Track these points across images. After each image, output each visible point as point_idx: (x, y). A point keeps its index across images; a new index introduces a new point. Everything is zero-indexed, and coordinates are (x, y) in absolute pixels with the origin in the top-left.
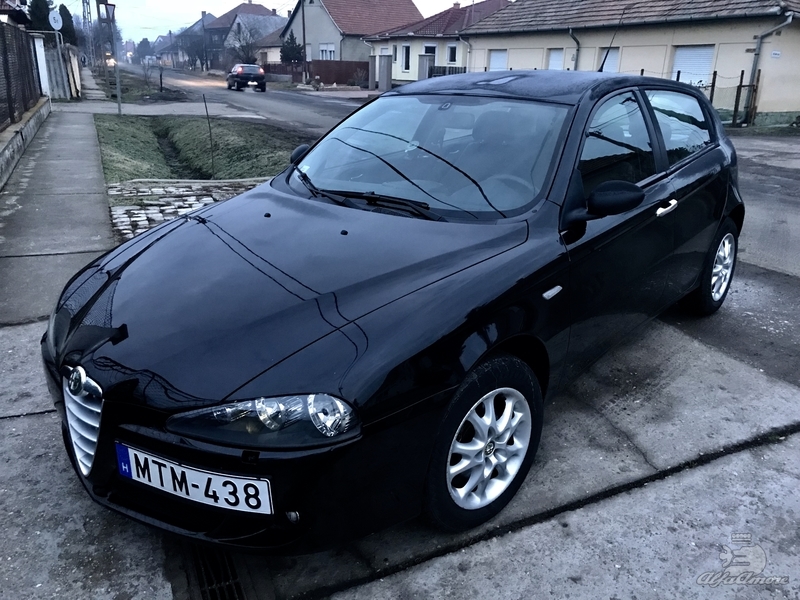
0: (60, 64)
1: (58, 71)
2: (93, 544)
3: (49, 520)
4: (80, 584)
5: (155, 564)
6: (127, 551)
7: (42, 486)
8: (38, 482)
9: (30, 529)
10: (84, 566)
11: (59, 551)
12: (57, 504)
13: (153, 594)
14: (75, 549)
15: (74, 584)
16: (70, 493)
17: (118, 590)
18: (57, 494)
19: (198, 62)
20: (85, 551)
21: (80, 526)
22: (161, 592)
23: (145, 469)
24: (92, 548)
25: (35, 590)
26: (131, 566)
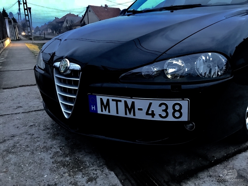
0: (13, 29)
1: (12, 31)
2: (68, 157)
3: (42, 148)
4: (67, 174)
5: (101, 164)
6: (85, 159)
7: (35, 136)
8: (33, 134)
9: (35, 152)
10: (67, 166)
11: (52, 160)
12: (45, 142)
13: (106, 177)
14: (59, 159)
15: (64, 175)
16: (49, 138)
17: (88, 176)
18: (44, 139)
19: (55, 32)
20: (64, 160)
21: (59, 150)
22: (110, 176)
23: (106, 106)
24: (67, 159)
25: (44, 179)
26: (90, 165)
